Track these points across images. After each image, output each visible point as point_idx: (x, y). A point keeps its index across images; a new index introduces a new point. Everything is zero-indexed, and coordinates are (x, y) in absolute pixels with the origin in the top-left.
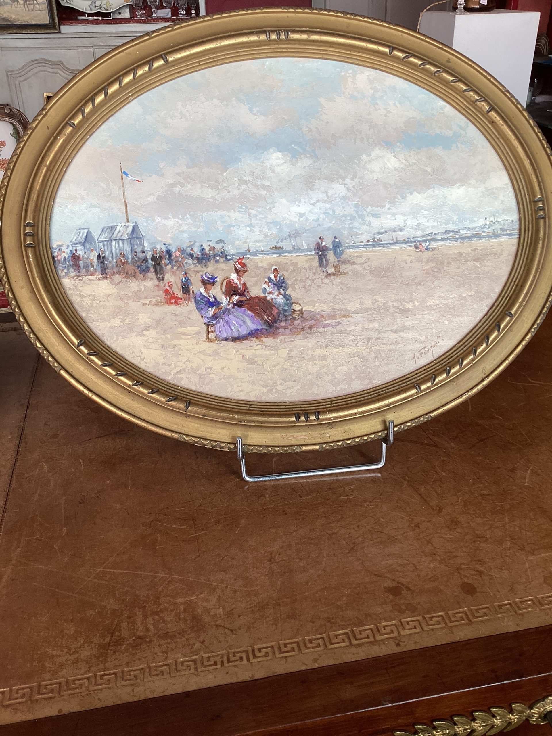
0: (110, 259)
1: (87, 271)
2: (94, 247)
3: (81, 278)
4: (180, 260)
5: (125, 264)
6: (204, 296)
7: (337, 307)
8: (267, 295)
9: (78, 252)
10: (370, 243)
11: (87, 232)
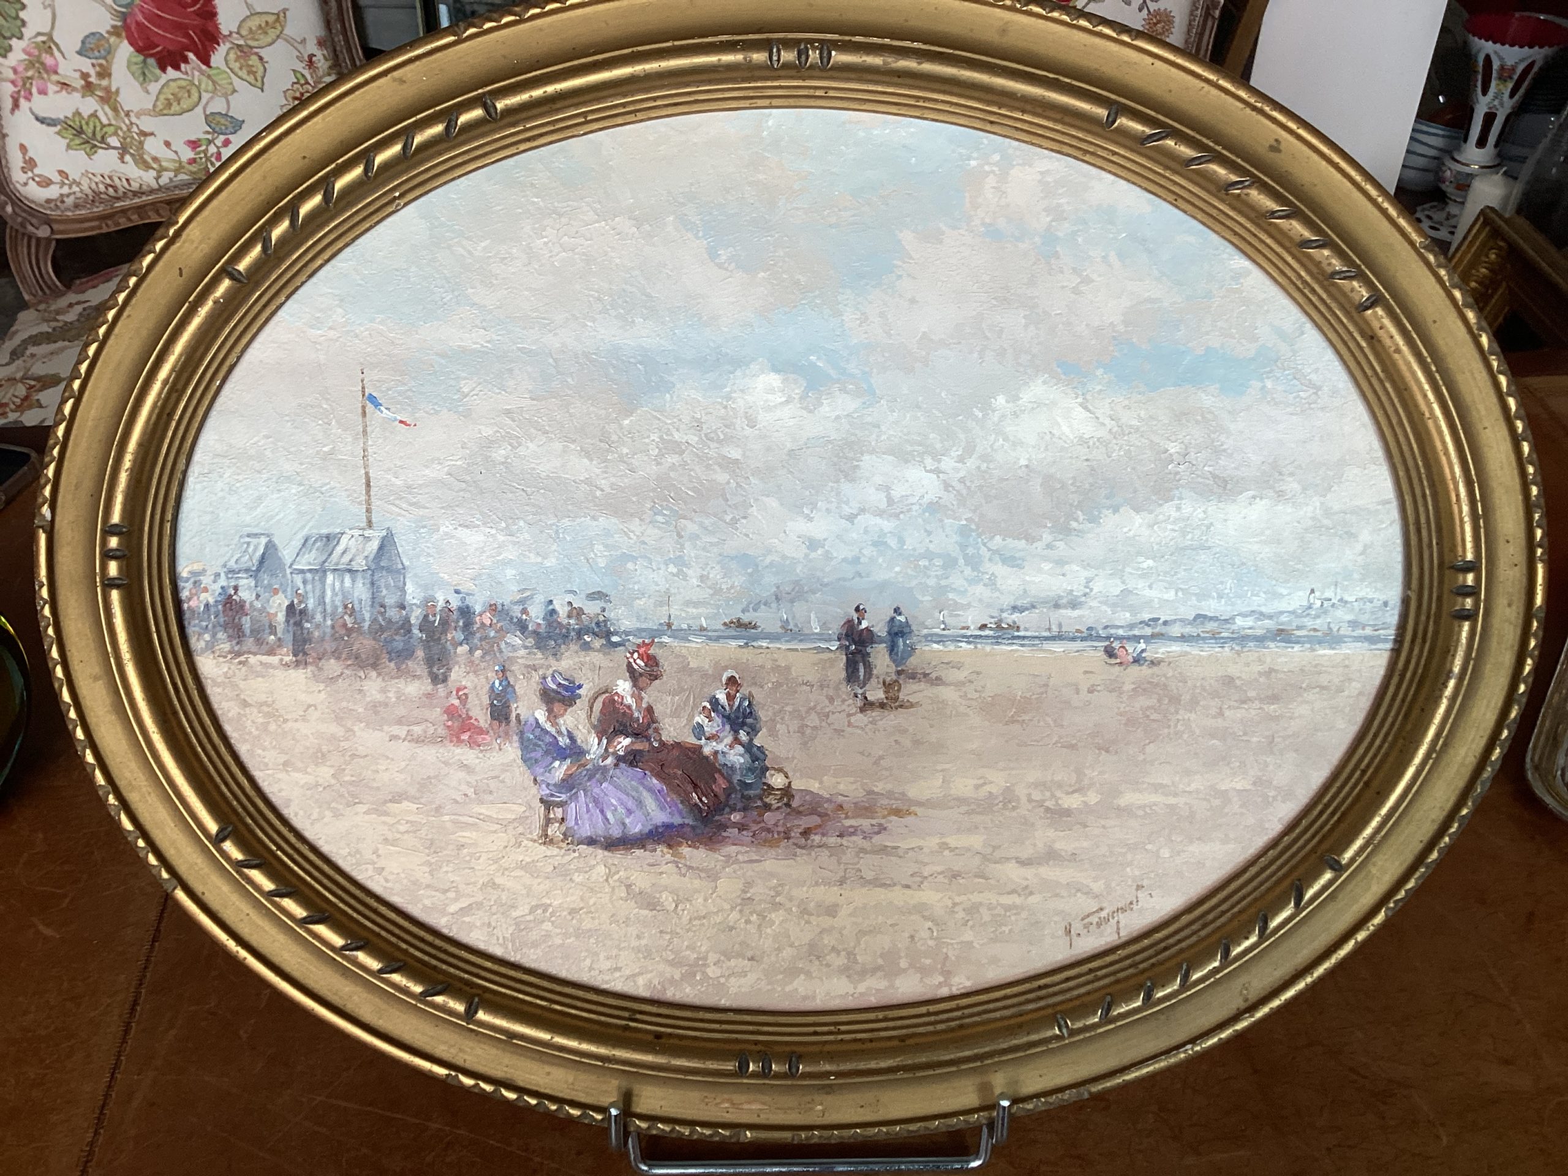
0: (319, 617)
1: (259, 642)
2: (281, 584)
3: (242, 658)
4: (492, 634)
5: (354, 635)
6: (543, 730)
7: (879, 787)
8: (703, 741)
9: (240, 594)
10: (987, 632)
11: (267, 547)
